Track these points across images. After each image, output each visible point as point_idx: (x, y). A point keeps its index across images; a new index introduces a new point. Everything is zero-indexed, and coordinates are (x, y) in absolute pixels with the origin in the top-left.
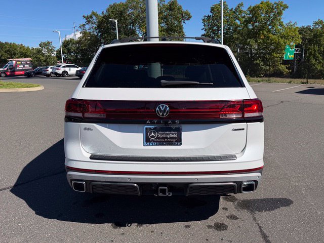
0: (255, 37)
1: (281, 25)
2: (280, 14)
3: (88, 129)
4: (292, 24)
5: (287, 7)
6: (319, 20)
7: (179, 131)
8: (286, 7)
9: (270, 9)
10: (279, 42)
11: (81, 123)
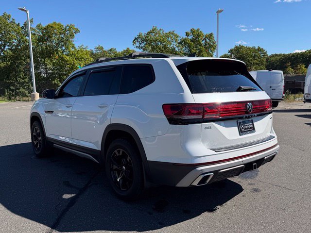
0: (50, 57)
1: (73, 47)
2: (72, 36)
3: (208, 128)
4: (84, 47)
5: (79, 32)
6: (99, 46)
7: (252, 122)
8: (77, 31)
9: (63, 31)
10: (74, 63)
11: (202, 124)
